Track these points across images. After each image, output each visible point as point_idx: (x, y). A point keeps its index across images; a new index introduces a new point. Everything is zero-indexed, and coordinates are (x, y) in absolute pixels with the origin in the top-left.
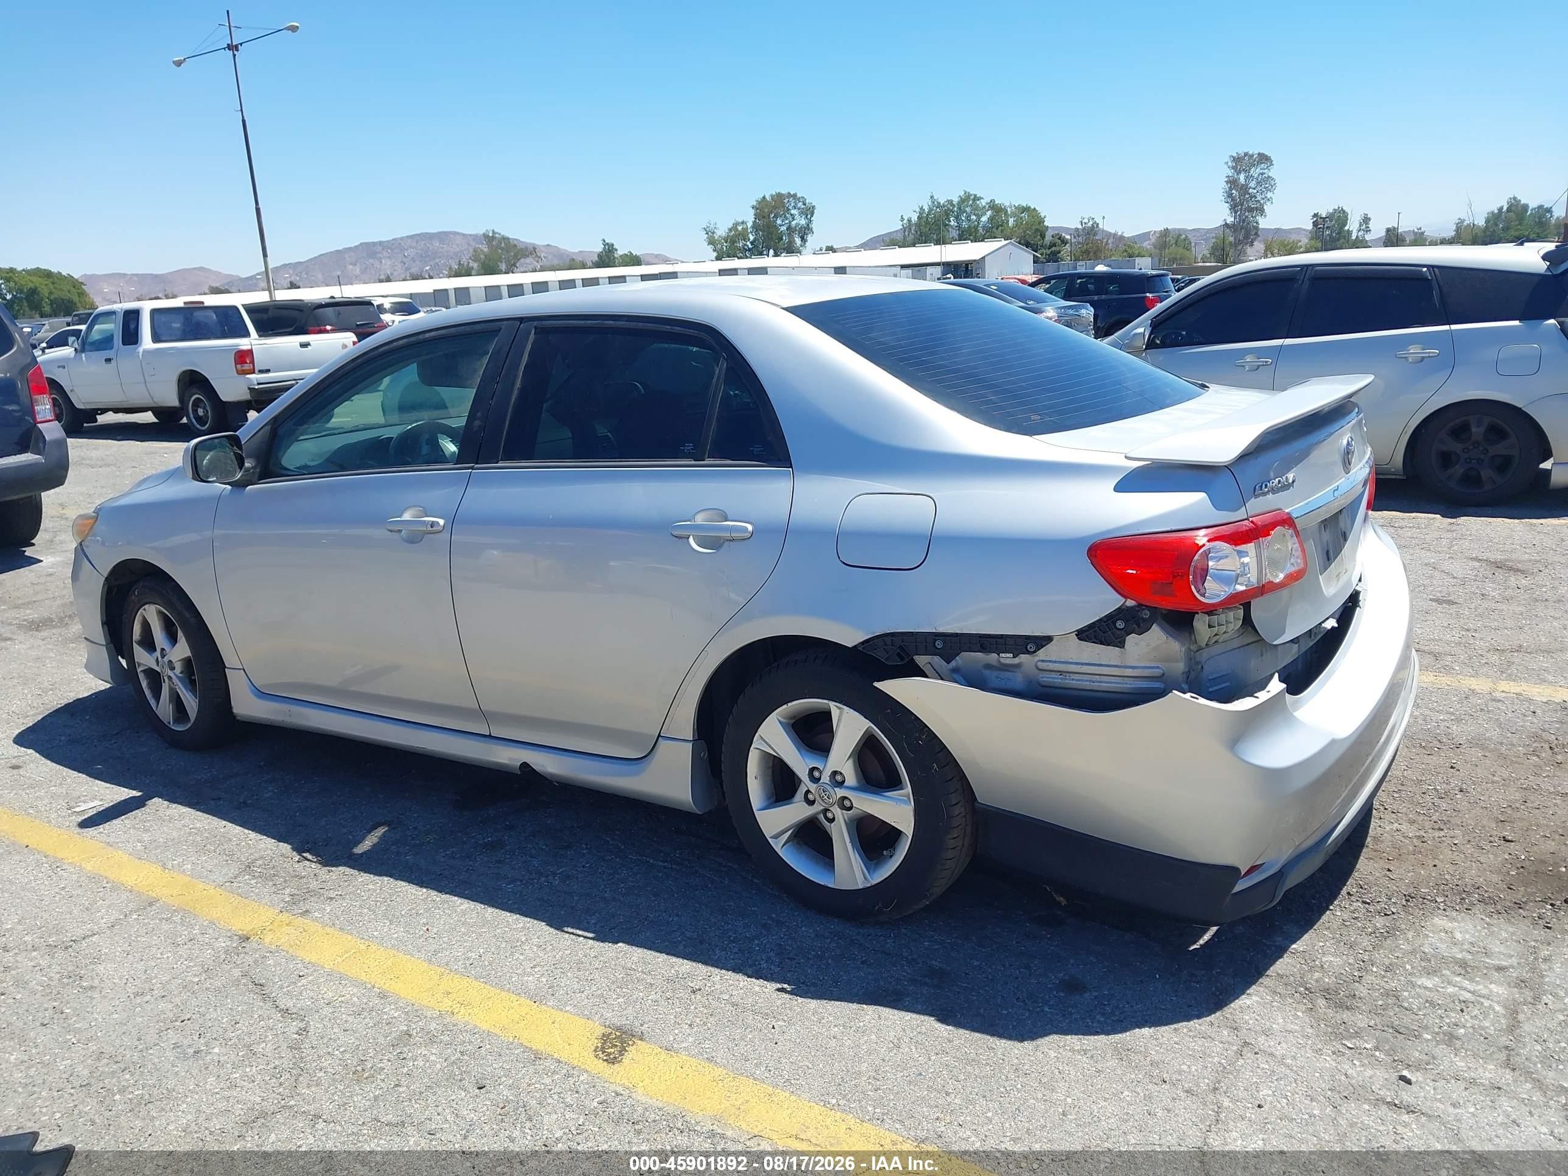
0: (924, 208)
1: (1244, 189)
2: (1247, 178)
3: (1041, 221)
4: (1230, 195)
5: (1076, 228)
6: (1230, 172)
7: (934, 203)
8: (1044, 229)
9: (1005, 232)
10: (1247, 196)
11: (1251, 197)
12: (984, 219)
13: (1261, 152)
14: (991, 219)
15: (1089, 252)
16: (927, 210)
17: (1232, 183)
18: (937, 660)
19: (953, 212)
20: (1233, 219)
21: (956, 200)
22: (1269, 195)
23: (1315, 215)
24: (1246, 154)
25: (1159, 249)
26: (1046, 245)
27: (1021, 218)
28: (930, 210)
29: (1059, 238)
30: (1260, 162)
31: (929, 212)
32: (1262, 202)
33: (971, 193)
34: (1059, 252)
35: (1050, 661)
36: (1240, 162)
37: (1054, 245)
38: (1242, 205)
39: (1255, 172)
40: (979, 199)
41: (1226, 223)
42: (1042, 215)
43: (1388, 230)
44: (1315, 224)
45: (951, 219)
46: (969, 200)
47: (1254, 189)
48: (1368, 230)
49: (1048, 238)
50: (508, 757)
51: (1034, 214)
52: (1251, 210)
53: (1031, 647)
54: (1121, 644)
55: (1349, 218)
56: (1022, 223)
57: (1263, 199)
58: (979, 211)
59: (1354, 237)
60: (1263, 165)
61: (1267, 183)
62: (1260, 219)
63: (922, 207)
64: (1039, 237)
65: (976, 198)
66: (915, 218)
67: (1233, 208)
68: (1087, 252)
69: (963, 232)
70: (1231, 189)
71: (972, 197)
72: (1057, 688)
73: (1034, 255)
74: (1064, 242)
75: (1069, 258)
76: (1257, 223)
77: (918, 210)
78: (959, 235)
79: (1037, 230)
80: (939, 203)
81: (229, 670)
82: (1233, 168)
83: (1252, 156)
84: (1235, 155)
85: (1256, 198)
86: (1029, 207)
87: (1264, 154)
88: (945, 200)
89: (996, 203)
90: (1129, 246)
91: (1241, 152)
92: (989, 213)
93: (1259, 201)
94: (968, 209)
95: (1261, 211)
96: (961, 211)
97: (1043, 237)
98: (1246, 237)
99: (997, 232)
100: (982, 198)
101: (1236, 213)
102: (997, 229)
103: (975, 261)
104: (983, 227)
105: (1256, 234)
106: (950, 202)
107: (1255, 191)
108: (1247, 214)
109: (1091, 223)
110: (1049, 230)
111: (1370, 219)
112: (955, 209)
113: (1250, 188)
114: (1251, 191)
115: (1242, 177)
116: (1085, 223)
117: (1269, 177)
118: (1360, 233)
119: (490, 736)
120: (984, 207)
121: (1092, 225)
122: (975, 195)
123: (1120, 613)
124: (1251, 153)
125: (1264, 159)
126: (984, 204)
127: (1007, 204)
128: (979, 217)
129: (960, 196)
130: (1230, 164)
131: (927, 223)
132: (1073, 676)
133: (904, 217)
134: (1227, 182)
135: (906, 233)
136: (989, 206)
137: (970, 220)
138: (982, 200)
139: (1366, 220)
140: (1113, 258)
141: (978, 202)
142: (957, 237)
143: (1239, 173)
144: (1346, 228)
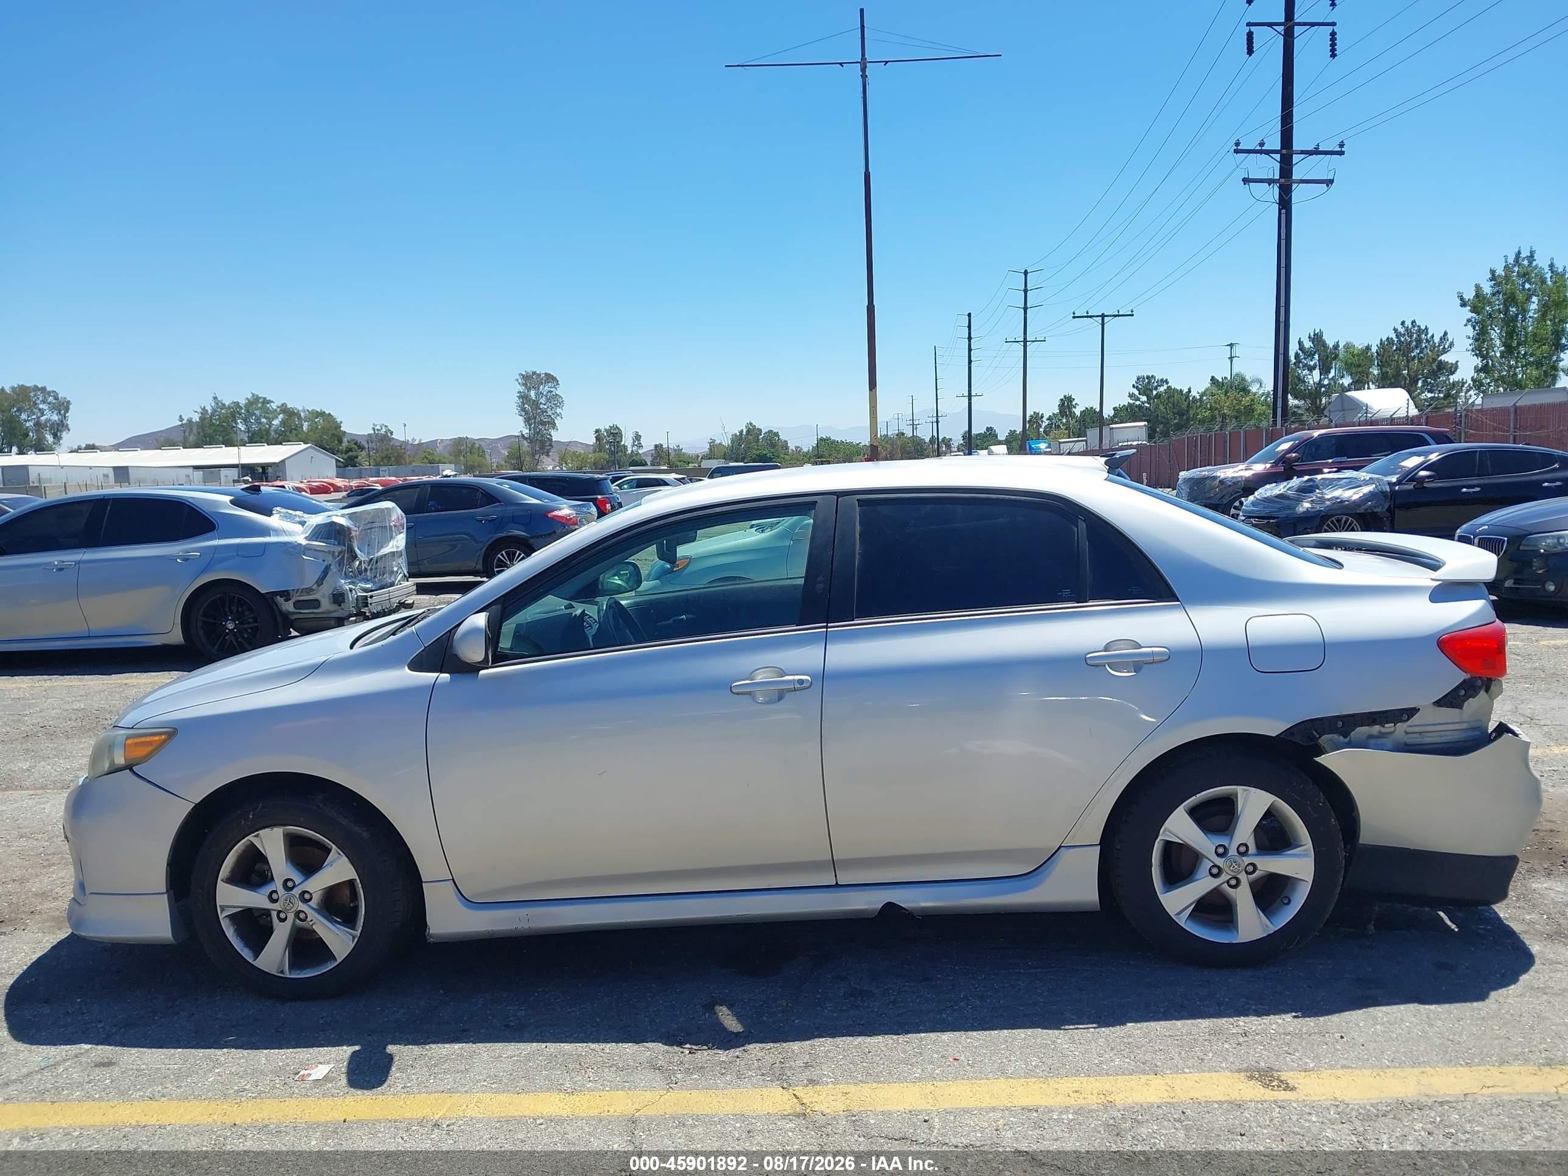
0: (206, 408)
1: (535, 404)
2: (537, 394)
3: (338, 426)
4: (523, 410)
5: (369, 434)
6: (522, 389)
7: (218, 404)
8: (341, 434)
9: (300, 436)
10: (539, 411)
11: (543, 412)
12: (276, 422)
13: (548, 372)
14: (283, 423)
15: (390, 457)
16: (210, 411)
17: (524, 398)
18: (1335, 737)
19: (240, 414)
20: (528, 431)
21: (243, 402)
22: (558, 411)
23: (597, 431)
24: (534, 373)
25: (455, 456)
26: (342, 450)
27: (316, 423)
28: (214, 411)
29: (356, 444)
30: (547, 382)
31: (213, 414)
32: (552, 416)
33: (260, 396)
34: (357, 457)
35: (1415, 726)
36: (530, 380)
37: (351, 450)
38: (535, 418)
39: (545, 389)
40: (270, 402)
41: (522, 434)
42: (339, 420)
43: (656, 446)
44: (598, 438)
45: (239, 421)
46: (258, 403)
47: (545, 405)
48: (640, 446)
49: (345, 444)
50: (870, 902)
51: (329, 419)
52: (543, 423)
53: (1405, 717)
54: (1460, 707)
55: (624, 435)
56: (317, 428)
57: (553, 414)
58: (271, 415)
59: (629, 451)
60: (550, 384)
61: (555, 400)
62: (553, 432)
63: (204, 408)
64: (336, 442)
65: (266, 402)
66: (196, 418)
67: (527, 421)
68: (388, 458)
69: (253, 434)
70: (523, 404)
71: (261, 400)
72: (1418, 745)
73: (336, 459)
74: (361, 448)
75: (367, 463)
76: (550, 435)
77: (200, 410)
78: (249, 437)
79: (333, 435)
80: (224, 405)
81: (426, 884)
82: (523, 385)
83: (539, 375)
84: (524, 373)
85: (547, 412)
86: (324, 412)
87: (550, 374)
88: (231, 402)
89: (289, 407)
90: (429, 453)
91: (530, 370)
92: (281, 416)
93: (550, 416)
94: (257, 412)
95: (553, 425)
96: (249, 414)
97: (340, 442)
98: (542, 447)
99: (292, 436)
100: (272, 402)
101: (530, 425)
102: (291, 432)
103: (275, 463)
104: (276, 431)
105: (550, 445)
106: (237, 404)
107: (546, 407)
108: (540, 427)
109: (384, 430)
110: (347, 436)
111: (640, 436)
112: (243, 411)
113: (541, 403)
114: (541, 406)
115: (532, 393)
116: (378, 430)
117: (557, 395)
118: (634, 449)
119: (837, 885)
120: (276, 410)
121: (386, 432)
122: (265, 398)
123: (1463, 685)
124: (538, 372)
125: (550, 378)
126: (275, 408)
127: (300, 409)
128: (270, 420)
129: (247, 398)
130: (520, 381)
131: (211, 424)
132: (1428, 734)
133: (183, 417)
134: (519, 397)
135: (187, 434)
136: (281, 410)
137: (260, 423)
138: (272, 404)
139: (638, 437)
140: (414, 464)
141: (268, 405)
142: (246, 439)
143: (529, 389)
144: (622, 443)
